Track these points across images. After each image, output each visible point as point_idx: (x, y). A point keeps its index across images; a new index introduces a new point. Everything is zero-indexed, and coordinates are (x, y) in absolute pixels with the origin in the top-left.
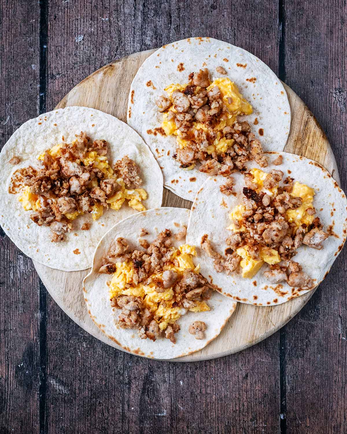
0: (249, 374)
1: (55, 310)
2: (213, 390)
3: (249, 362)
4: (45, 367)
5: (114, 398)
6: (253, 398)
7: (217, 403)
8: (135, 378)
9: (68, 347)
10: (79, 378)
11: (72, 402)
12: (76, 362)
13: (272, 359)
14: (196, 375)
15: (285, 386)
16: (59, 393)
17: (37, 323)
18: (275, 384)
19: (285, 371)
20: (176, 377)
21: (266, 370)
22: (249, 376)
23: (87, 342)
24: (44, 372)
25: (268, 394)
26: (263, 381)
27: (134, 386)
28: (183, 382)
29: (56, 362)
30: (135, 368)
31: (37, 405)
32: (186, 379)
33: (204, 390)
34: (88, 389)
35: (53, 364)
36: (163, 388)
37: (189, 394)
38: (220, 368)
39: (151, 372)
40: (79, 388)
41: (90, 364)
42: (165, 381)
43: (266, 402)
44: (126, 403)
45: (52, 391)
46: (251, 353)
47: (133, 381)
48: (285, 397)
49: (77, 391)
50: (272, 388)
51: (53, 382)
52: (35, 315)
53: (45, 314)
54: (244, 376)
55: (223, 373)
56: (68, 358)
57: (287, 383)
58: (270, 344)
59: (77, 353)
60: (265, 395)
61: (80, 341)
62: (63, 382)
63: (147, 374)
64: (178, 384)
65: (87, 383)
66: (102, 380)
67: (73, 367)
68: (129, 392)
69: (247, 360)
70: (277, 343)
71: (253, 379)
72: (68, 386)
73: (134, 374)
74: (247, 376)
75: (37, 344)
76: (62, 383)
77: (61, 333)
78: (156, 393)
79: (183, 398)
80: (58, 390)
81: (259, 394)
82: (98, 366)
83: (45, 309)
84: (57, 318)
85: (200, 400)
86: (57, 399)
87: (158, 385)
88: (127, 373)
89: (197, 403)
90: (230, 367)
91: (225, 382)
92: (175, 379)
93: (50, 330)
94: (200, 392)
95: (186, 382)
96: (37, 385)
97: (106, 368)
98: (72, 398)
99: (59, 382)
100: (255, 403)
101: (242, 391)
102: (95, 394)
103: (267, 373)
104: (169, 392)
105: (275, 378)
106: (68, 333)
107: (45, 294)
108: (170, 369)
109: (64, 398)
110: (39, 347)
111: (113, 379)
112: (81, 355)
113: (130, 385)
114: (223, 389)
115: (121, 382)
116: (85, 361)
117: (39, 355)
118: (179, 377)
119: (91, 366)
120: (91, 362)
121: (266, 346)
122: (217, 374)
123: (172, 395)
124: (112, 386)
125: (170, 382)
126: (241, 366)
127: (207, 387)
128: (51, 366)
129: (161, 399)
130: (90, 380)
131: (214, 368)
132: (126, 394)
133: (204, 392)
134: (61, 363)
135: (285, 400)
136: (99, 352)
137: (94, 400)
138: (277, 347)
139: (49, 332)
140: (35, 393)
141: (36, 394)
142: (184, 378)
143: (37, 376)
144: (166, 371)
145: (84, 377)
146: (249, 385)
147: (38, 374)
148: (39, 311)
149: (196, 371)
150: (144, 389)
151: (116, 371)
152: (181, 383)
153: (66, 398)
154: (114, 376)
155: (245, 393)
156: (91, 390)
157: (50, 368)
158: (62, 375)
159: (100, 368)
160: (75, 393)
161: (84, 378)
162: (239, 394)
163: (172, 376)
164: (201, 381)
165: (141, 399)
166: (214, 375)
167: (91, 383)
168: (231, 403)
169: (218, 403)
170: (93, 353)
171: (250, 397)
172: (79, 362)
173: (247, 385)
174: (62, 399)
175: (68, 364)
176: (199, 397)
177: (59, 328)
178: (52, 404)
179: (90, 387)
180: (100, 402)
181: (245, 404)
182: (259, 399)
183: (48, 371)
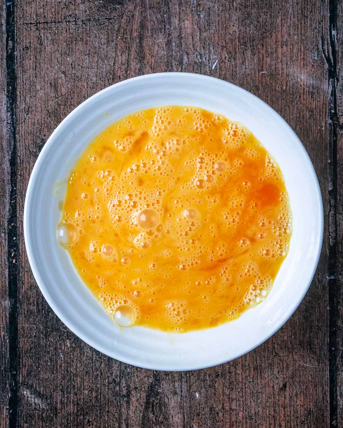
0: (288, 384)
1: (29, 296)
2: (240, 405)
3: (287, 367)
4: (17, 373)
5: (108, 416)
6: (294, 415)
7: (244, 423)
8: (136, 388)
9: (46, 346)
10: (61, 387)
11: (52, 420)
12: (57, 365)
13: (319, 363)
14: (217, 385)
15: (336, 401)
16: (35, 408)
17: (5, 314)
18: (323, 397)
19: (336, 378)
20: (190, 387)
21: (310, 378)
22: (288, 387)
23: (72, 340)
24: (15, 380)
25: (313, 411)
26: (306, 394)
27: (134, 399)
28: (200, 394)
29: (31, 366)
31: (6, 423)
32: (203, 390)
33: (228, 404)
34: (73, 403)
35: (26, 369)
36: (173, 402)
37: (207, 410)
38: (250, 376)
39: (157, 380)
40: (61, 401)
41: (76, 369)
42: (175, 393)
43: (310, 422)
44: (123, 422)
45: (25, 406)
46: (291, 356)
47: (133, 392)
48: (336, 415)
49: (59, 406)
50: (319, 402)
51: (26, 393)
52: (3, 303)
53: (16, 301)
54: (281, 386)
55: (253, 381)
56: (46, 362)
57: (338, 396)
58: (316, 343)
59: (59, 355)
60: (310, 412)
61: (63, 339)
62: (40, 393)
63: (152, 383)
64: (192, 397)
65: (72, 395)
66: (91, 390)
67: (53, 373)
68: (128, 408)
69: (285, 365)
70: (326, 342)
71: (293, 390)
72: (47, 398)
73: (134, 383)
74: (285, 386)
75: (5, 342)
76: (39, 395)
77: (37, 328)
78: (163, 408)
79: (199, 415)
80: (33, 405)
81: (301, 411)
82: (87, 372)
83: (16, 296)
84: (32, 307)
85: (222, 418)
86: (31, 416)
87: (166, 398)
88: (124, 382)
89: (218, 422)
90: (263, 375)
92: (188, 391)
93: (22, 323)
94: (223, 408)
95: (203, 395)
96: (5, 397)
97: (98, 375)
98: (52, 415)
99: (35, 393)
100: (295, 423)
101: (279, 407)
102: (82, 409)
103: (312, 382)
104: (182, 408)
105: (323, 389)
106: (46, 328)
107: (16, 275)
108: (182, 377)
109: (42, 414)
110: (8, 346)
111: (107, 390)
112: (64, 358)
113: (129, 398)
114: (253, 404)
115: (116, 394)
116: (69, 365)
117: (8, 357)
118: (194, 388)
119: (77, 371)
120: (77, 366)
121: (310, 346)
122: (245, 384)
123: (185, 411)
124: (105, 399)
125: (183, 394)
126: (277, 373)
127: (232, 401)
128: (24, 371)
129: (170, 416)
130: (76, 391)
131: (240, 376)
132: (123, 410)
133: (227, 408)
134: (38, 368)
135: (336, 419)
136: (88, 353)
137: (82, 417)
138: (326, 348)
139: (21, 326)
140: (3, 408)
141: (5, 409)
142: (201, 388)
143: (6, 384)
144: (177, 379)
145: (68, 386)
147: (8, 382)
148: (8, 297)
149: (217, 379)
150: (147, 403)
151: (111, 380)
152: (197, 395)
153: (44, 415)
154: (108, 386)
155: (283, 409)
156: (78, 404)
157: (22, 375)
158: (39, 384)
159: (89, 375)
160: (56, 408)
161: (67, 388)
162: (275, 411)
163: (185, 387)
164: (224, 393)
165: (144, 417)
166: (240, 384)
167: (76, 395)
168: (264, 422)
169: (246, 423)
170: (79, 354)
171: (289, 414)
172: (61, 366)
173: (285, 398)
174: (39, 416)
175: (46, 369)
176: (220, 414)
177: (34, 321)
178: (26, 423)
179: (76, 400)
180: (89, 420)
181: (283, 424)
182: (301, 417)
183: (21, 378)
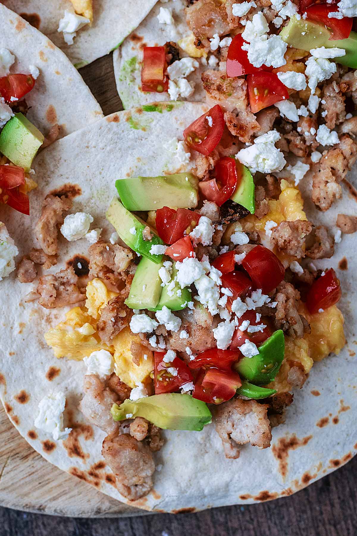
30: (40, 523)
91: (275, 511)
146: (337, 506)
